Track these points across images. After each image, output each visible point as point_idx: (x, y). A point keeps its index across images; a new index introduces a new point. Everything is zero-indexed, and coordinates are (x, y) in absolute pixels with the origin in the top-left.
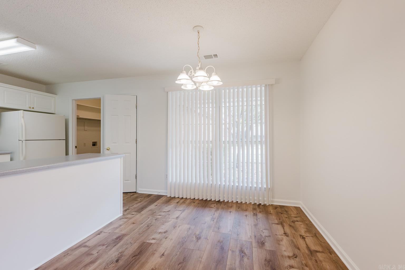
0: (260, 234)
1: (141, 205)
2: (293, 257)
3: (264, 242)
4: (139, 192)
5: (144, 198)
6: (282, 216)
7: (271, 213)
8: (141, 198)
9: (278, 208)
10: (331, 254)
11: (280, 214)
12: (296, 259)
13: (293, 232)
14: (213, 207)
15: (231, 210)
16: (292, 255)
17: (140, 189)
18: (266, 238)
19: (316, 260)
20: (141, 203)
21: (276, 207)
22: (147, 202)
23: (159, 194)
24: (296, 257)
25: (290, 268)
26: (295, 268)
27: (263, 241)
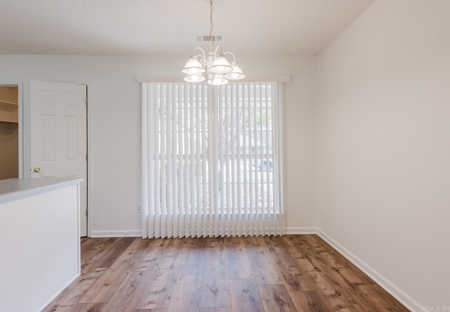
0: (288, 274)
1: (105, 254)
2: (337, 295)
3: (298, 282)
4: (93, 236)
5: (105, 244)
6: (303, 248)
7: (289, 246)
8: (100, 245)
9: (293, 237)
10: (372, 285)
11: (299, 245)
12: (340, 296)
13: (323, 265)
14: (215, 245)
15: (240, 247)
16: (334, 293)
17: (93, 231)
18: (298, 277)
19: (361, 294)
20: (104, 252)
21: (292, 237)
22: (113, 250)
23: (127, 236)
24: (340, 295)
25: (339, 309)
26: (344, 308)
27: (296, 282)
